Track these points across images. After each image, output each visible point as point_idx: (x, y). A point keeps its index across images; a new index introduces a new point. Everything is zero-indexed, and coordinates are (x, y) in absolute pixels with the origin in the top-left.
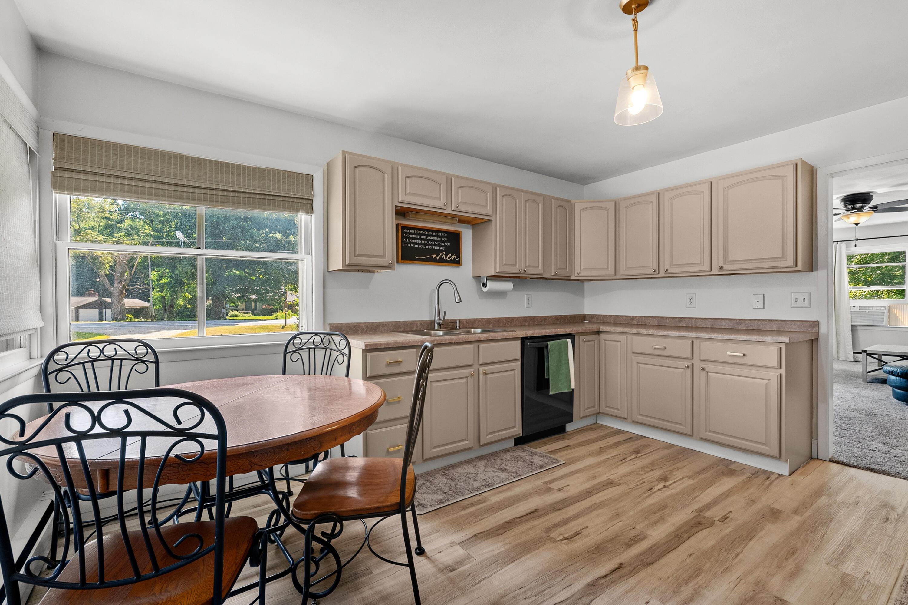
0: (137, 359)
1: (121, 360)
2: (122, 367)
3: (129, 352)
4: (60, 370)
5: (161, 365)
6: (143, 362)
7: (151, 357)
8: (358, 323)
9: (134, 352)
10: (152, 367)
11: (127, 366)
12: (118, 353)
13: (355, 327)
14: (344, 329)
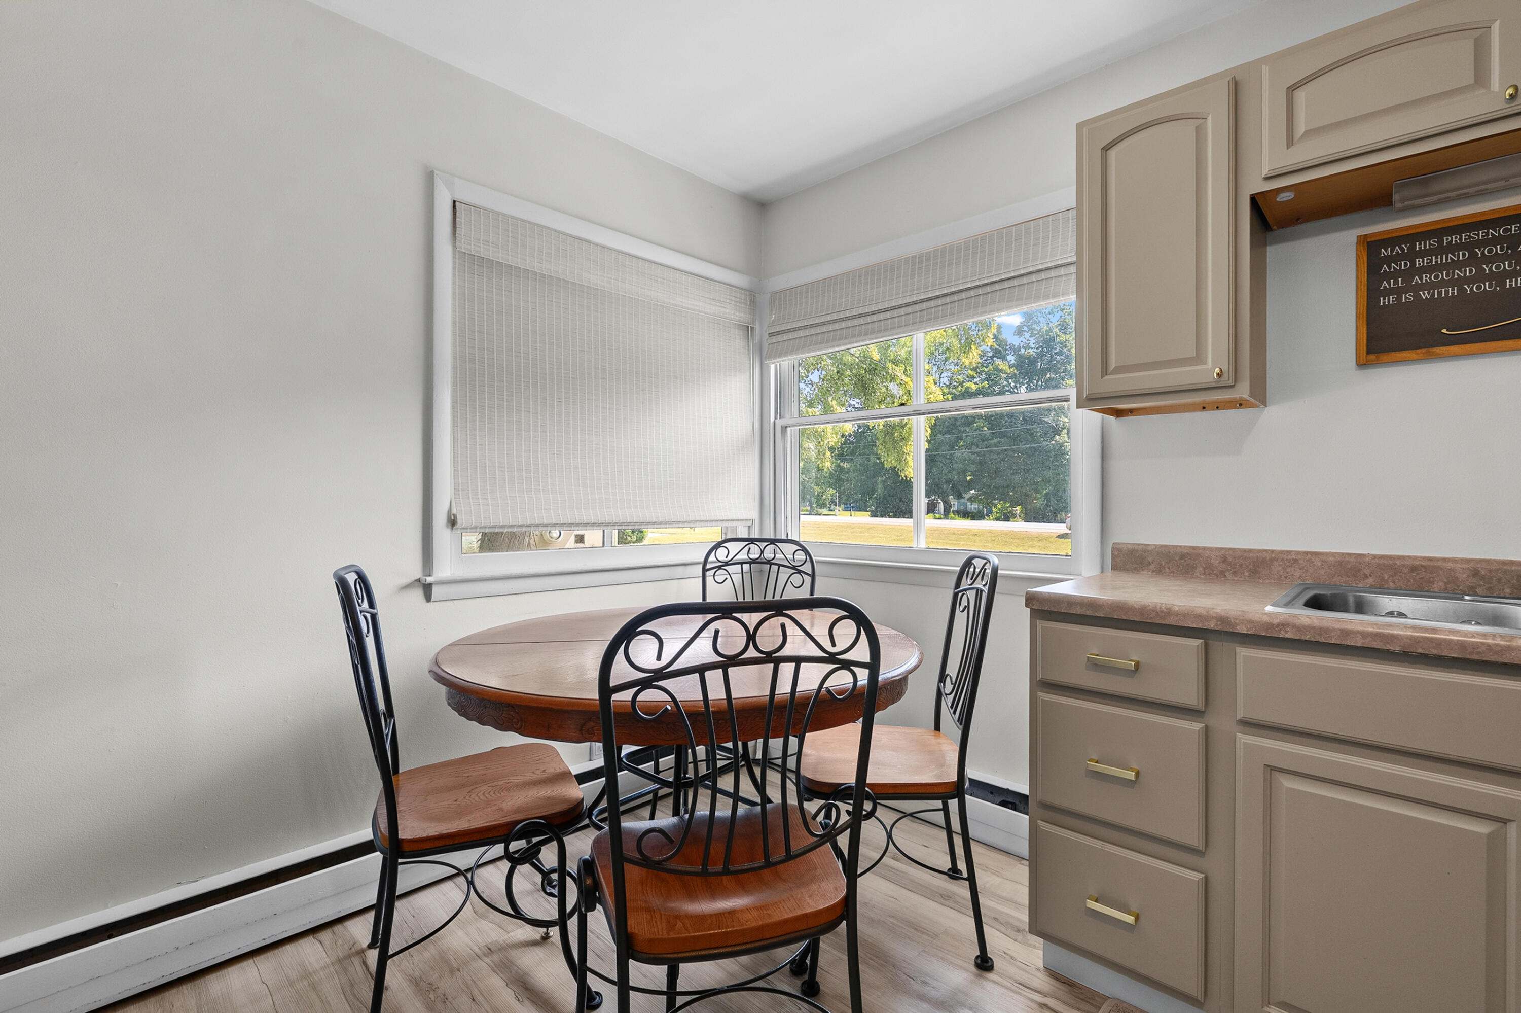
0: (794, 567)
1: (779, 565)
2: (779, 574)
3: (787, 556)
4: (719, 568)
5: (817, 579)
6: (799, 572)
7: (807, 568)
8: (1194, 548)
9: (792, 556)
10: (808, 580)
11: (784, 573)
12: (776, 555)
13: (1183, 556)
14: (1150, 559)
